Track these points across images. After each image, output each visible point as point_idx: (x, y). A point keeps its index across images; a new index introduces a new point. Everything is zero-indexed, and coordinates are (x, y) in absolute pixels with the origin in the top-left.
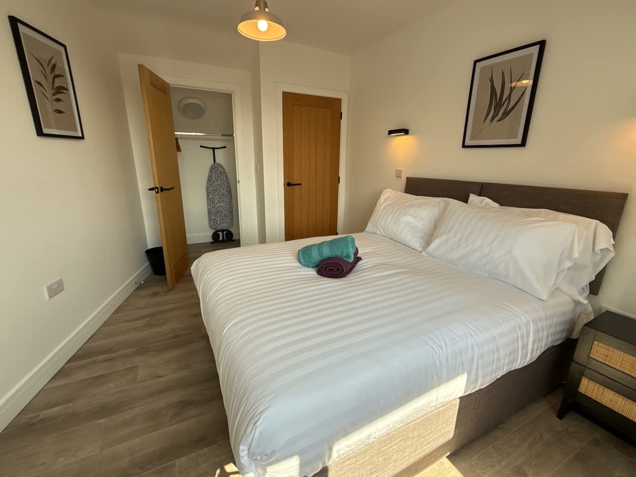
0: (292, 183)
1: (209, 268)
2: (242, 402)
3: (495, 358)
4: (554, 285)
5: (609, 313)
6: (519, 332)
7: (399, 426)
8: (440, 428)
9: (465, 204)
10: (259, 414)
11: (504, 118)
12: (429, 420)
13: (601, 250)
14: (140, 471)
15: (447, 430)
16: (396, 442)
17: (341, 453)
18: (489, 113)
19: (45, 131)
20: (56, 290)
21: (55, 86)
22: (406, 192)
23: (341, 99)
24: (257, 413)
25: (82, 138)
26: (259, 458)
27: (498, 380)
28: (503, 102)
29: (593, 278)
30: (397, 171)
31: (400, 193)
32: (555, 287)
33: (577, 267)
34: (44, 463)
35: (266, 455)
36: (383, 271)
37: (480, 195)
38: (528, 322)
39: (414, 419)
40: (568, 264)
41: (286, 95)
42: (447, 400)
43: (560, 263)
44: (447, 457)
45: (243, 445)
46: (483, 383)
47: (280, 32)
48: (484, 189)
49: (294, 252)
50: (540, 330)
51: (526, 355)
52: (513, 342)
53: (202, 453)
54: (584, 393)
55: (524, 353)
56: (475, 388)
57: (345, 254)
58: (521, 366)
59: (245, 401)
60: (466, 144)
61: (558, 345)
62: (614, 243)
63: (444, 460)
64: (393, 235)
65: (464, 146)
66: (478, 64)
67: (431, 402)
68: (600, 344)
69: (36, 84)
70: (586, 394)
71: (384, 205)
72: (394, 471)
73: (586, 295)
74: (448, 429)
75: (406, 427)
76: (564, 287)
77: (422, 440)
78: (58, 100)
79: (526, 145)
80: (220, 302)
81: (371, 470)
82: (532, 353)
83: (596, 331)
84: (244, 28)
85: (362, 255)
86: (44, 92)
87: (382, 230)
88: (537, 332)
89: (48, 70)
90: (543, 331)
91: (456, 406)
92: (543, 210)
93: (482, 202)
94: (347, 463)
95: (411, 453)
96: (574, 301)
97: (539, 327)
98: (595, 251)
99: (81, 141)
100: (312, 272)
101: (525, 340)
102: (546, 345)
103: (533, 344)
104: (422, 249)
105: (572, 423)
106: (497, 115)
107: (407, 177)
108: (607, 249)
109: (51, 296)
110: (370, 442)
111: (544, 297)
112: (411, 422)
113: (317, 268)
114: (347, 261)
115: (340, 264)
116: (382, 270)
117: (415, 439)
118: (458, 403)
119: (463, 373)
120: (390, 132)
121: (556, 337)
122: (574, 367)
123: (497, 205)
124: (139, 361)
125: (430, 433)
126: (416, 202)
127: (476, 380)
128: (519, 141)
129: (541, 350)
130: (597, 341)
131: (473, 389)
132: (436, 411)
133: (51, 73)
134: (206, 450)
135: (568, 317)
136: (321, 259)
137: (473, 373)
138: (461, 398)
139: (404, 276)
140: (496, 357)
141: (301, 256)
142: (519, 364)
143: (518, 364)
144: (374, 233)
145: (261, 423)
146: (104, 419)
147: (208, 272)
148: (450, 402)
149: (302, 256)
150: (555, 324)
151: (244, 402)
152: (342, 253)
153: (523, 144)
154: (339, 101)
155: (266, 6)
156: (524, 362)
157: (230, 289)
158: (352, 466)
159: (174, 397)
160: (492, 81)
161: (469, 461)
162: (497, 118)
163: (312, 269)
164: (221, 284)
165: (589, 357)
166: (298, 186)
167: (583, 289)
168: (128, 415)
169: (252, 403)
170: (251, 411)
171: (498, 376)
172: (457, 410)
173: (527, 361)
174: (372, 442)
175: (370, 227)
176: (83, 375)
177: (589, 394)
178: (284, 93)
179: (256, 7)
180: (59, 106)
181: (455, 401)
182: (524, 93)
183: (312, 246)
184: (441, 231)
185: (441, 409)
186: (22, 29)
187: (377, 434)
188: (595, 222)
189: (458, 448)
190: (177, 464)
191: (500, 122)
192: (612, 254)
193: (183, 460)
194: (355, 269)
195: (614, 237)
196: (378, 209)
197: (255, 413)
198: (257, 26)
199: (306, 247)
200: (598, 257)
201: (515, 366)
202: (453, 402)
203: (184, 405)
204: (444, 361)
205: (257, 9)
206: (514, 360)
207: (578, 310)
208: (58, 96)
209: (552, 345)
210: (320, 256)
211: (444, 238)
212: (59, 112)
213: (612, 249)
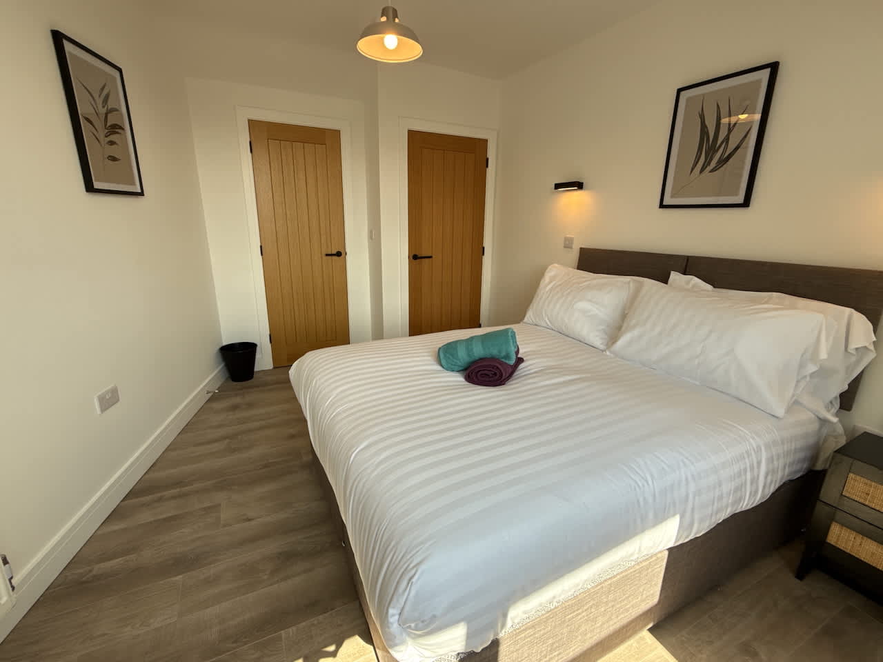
0: (419, 256)
1: (317, 373)
2: (388, 552)
3: (716, 496)
4: (793, 396)
5: (867, 435)
6: (747, 460)
7: (589, 587)
8: (641, 590)
9: (665, 285)
10: (413, 567)
11: (720, 167)
12: (629, 579)
13: (857, 349)
14: (234, 645)
15: (650, 593)
16: (585, 608)
17: (516, 621)
18: (699, 160)
19: (97, 185)
20: (109, 400)
21: (109, 124)
22: (578, 268)
23: (487, 141)
24: (411, 566)
25: (142, 194)
26: (413, 625)
27: (718, 524)
28: (717, 146)
29: (846, 387)
30: (566, 239)
31: (571, 269)
32: (793, 400)
33: (823, 373)
34: (104, 635)
35: (423, 622)
36: (557, 377)
37: (685, 273)
38: (759, 448)
39: (608, 577)
40: (812, 368)
41: (412, 134)
42: (652, 551)
43: (802, 366)
44: (650, 630)
45: (394, 608)
46: (699, 529)
47: (414, 50)
48: (690, 265)
49: (430, 350)
50: (775, 458)
51: (756, 492)
52: (739, 474)
53: (316, 622)
54: (834, 544)
55: (754, 489)
56: (690, 534)
57: (503, 354)
58: (749, 507)
59: (392, 550)
60: (664, 203)
61: (797, 479)
62: (875, 339)
63: (645, 634)
64: (564, 328)
65: (662, 206)
66: (683, 93)
67: (632, 555)
68: (858, 478)
69: (86, 121)
70: (838, 546)
71: (550, 286)
72: (580, 647)
73: (836, 411)
74: (652, 592)
75: (599, 587)
76: (806, 400)
77: (618, 606)
78: (112, 143)
79: (751, 205)
80: (339, 418)
81: (552, 646)
82: (764, 487)
83: (852, 460)
84: (366, 46)
85: (524, 355)
86: (95, 133)
87: (547, 321)
88: (770, 460)
89: (100, 101)
90: (778, 459)
91: (663, 560)
92: (775, 294)
93: (688, 283)
94: (523, 635)
95: (603, 624)
96: (820, 419)
97: (774, 453)
98: (849, 350)
99: (140, 198)
100: (459, 379)
101: (756, 470)
102: (782, 478)
103: (766, 477)
104: (605, 347)
105: (817, 585)
106: (709, 164)
107: (581, 248)
108: (865, 347)
109: (103, 409)
110: (552, 608)
111: (780, 412)
112: (605, 581)
113: (465, 373)
114: (506, 363)
115: (497, 368)
116: (557, 375)
117: (610, 605)
118: (666, 556)
119: (674, 515)
120: (558, 186)
121: (795, 468)
122: (820, 510)
123: (709, 287)
124: (220, 497)
125: (629, 597)
126: (595, 282)
127: (691, 524)
128: (740, 199)
129: (775, 485)
130: (853, 473)
131: (686, 538)
132: (637, 567)
133: (104, 107)
134: (321, 617)
135: (812, 441)
136: (471, 360)
137: (688, 514)
138: (670, 550)
139: (586, 384)
140: (717, 493)
141: (442, 356)
142: (747, 504)
143: (745, 504)
144: (536, 325)
145: (419, 579)
146: (181, 576)
147: (318, 378)
148: (656, 554)
149: (445, 356)
150: (795, 449)
151: (390, 553)
152: (500, 352)
153: (746, 203)
154: (484, 142)
155: (395, 15)
156: (754, 501)
157: (351, 401)
158: (529, 639)
159: (272, 547)
160: (702, 117)
161: (678, 636)
162: (709, 168)
163: (458, 374)
164: (337, 395)
165: (842, 494)
166: (427, 260)
167: (831, 402)
168: (211, 571)
169: (402, 554)
170: (402, 563)
171: (719, 519)
172: (665, 566)
173: (758, 499)
174: (556, 608)
175: (530, 316)
176: (146, 517)
177: (841, 546)
178: (410, 132)
179: (382, 16)
180: (112, 151)
181: (663, 553)
182: (748, 133)
183: (457, 342)
184: (634, 322)
185: (644, 564)
186: (68, 47)
187: (563, 597)
188: (848, 311)
189: (663, 617)
190: (283, 636)
191: (715, 173)
192: (872, 355)
193: (292, 631)
194: (515, 374)
195: (875, 332)
196: (542, 292)
197: (409, 565)
198: (383, 43)
199: (449, 344)
200: (853, 359)
201: (742, 507)
202: (659, 555)
203: (287, 558)
204: (650, 500)
205: (384, 19)
206: (741, 499)
207: (825, 431)
208: (113, 138)
209: (789, 478)
210: (469, 355)
211: (636, 332)
212: (114, 159)
213: (872, 347)
